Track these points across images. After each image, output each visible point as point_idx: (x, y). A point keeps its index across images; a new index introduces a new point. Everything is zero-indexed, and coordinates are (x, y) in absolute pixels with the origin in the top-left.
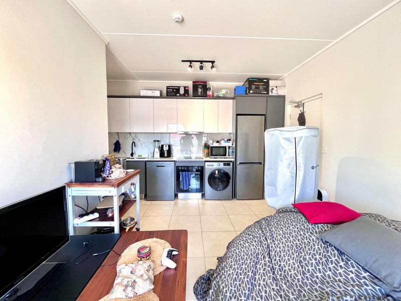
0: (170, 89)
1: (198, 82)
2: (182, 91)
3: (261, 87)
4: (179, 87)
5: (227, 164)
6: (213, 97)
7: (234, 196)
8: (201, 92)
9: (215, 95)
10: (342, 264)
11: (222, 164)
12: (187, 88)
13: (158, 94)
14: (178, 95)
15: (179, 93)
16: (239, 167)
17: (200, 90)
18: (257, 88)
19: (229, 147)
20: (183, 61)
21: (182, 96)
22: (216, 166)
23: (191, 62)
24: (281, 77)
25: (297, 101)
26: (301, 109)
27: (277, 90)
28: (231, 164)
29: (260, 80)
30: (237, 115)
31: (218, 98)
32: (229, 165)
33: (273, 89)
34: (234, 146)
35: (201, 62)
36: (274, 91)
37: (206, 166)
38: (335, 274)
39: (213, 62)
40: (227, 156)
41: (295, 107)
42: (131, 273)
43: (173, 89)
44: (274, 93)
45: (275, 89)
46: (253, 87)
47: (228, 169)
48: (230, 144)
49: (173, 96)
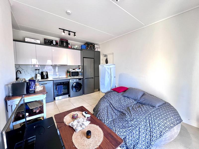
0: (47, 40)
1: (64, 40)
2: (54, 43)
3: (92, 47)
4: (53, 40)
5: (80, 79)
6: (71, 48)
7: (84, 93)
8: (65, 45)
9: (73, 47)
10: (129, 100)
11: (78, 79)
12: (57, 42)
13: (39, 42)
14: (52, 44)
15: (53, 44)
16: (85, 80)
17: (65, 44)
18: (91, 47)
19: (80, 72)
20: (59, 29)
21: (54, 45)
22: (75, 81)
23: (64, 30)
24: (98, 44)
25: (105, 54)
26: (106, 57)
27: (97, 49)
28: (82, 79)
29: (92, 44)
30: (84, 58)
31: (74, 49)
32: (81, 80)
33: (96, 48)
34: (82, 71)
35: (69, 31)
36: (96, 49)
37: (70, 81)
38: (128, 103)
39: (75, 33)
40: (79, 76)
41: (104, 56)
42: (78, 122)
43: (49, 41)
44: (96, 50)
45: (97, 48)
46: (89, 46)
47: (81, 82)
48: (80, 70)
49: (49, 44)
